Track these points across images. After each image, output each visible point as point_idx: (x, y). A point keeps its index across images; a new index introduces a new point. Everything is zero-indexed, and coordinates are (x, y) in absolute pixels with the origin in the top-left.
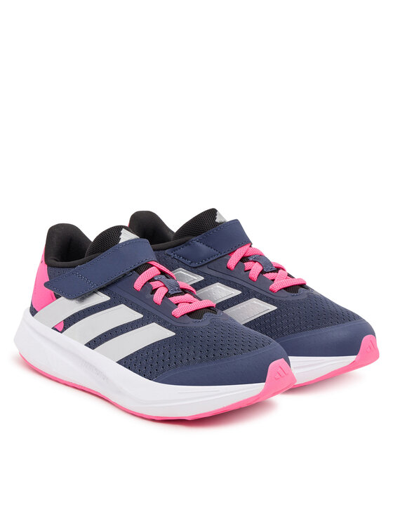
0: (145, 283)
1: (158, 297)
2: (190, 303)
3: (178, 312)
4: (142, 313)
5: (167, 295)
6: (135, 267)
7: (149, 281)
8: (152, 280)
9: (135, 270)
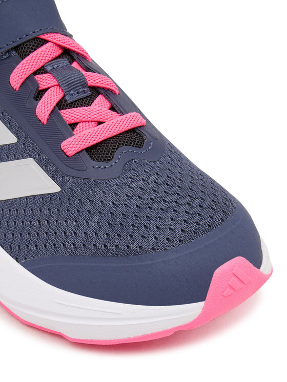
0: (27, 78)
1: (44, 108)
2: (100, 123)
3: (71, 145)
4: (16, 135)
5: (62, 104)
6: (15, 45)
7: (35, 73)
8: (41, 71)
9: (15, 49)
